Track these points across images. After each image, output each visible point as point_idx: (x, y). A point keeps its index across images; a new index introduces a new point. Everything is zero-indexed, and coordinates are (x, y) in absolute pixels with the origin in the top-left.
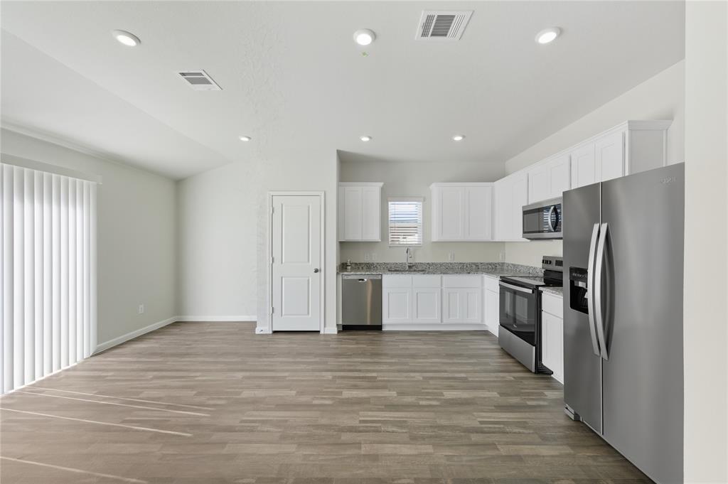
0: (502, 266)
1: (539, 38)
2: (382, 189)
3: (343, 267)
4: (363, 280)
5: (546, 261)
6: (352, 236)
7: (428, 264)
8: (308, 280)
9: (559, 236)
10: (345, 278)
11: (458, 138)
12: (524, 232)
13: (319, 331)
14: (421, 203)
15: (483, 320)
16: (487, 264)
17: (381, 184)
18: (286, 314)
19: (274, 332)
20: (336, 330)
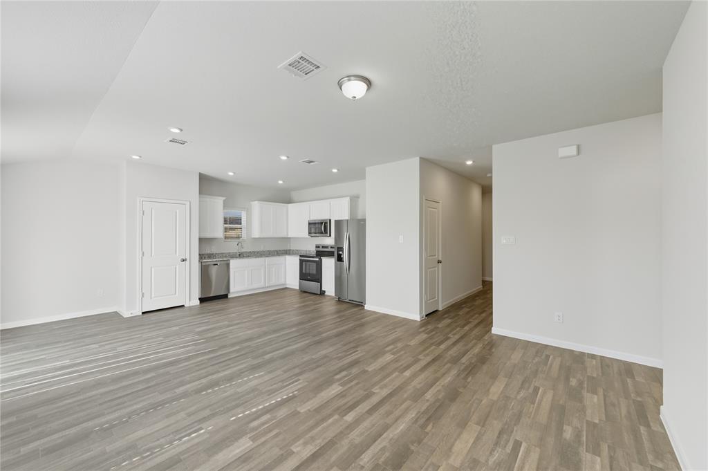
0: (290, 251)
2: (224, 201)
3: (201, 256)
5: (317, 247)
6: (208, 235)
8: (176, 268)
9: (328, 236)
10: (204, 264)
12: (309, 233)
13: (183, 306)
15: (285, 281)
17: (224, 198)
18: (155, 297)
19: (143, 313)
20: (199, 301)
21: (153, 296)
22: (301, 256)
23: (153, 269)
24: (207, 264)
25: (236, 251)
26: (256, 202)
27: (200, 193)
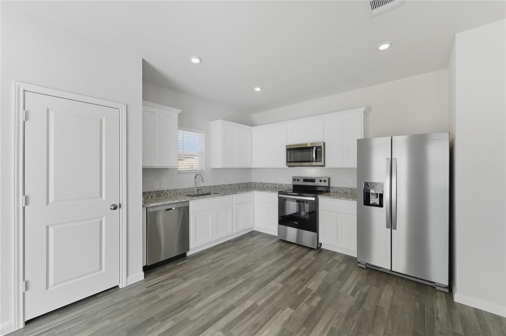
0: (251, 185)
1: (380, 46)
2: (179, 115)
4: (171, 209)
5: (295, 179)
6: (156, 164)
7: (209, 187)
8: (101, 222)
9: (321, 165)
10: (151, 210)
11: (258, 89)
12: (287, 162)
13: (117, 286)
14: (204, 135)
16: (244, 183)
17: (179, 111)
18: (54, 285)
19: (27, 323)
20: (143, 274)
21: (51, 283)
22: (280, 193)
23: (51, 230)
24: (156, 209)
25: (193, 186)
26: (220, 121)
27: (144, 99)
